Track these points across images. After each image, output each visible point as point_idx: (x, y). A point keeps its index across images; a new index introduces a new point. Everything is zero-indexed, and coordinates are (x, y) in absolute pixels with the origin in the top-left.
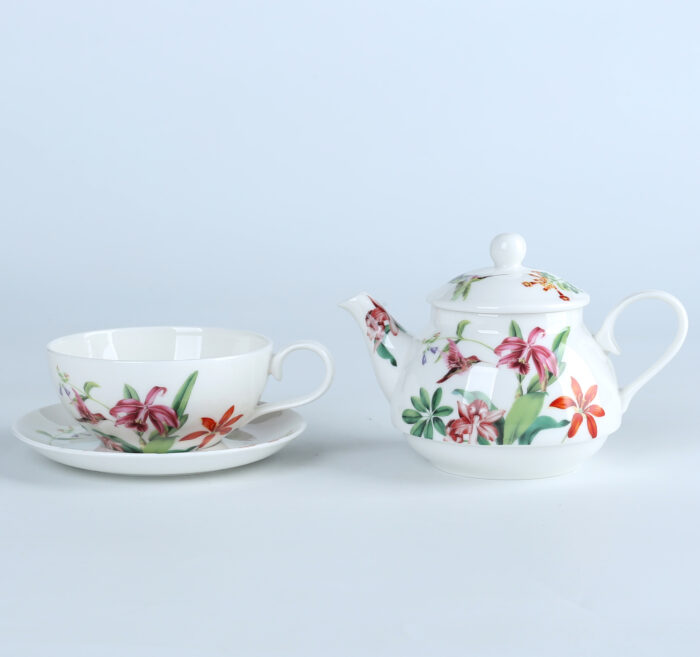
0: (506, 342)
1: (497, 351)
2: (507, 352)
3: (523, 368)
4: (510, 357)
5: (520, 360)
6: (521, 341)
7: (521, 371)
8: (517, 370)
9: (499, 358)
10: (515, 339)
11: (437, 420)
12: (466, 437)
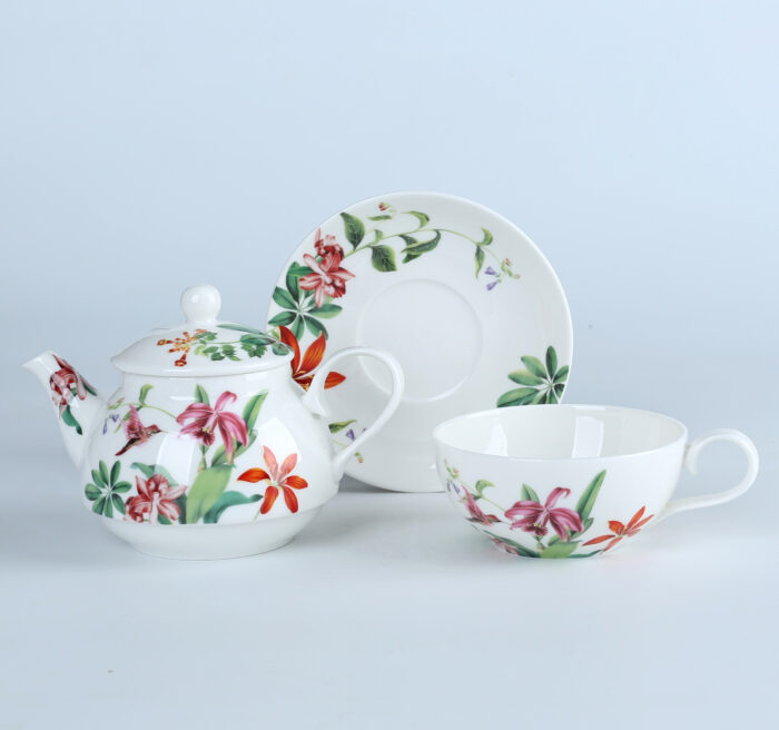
0: (190, 409)
1: (180, 419)
2: (190, 420)
3: (208, 438)
4: (193, 426)
5: (205, 429)
6: (207, 408)
7: (205, 441)
8: (201, 440)
9: (181, 427)
10: (201, 405)
11: (116, 497)
12: (146, 515)
